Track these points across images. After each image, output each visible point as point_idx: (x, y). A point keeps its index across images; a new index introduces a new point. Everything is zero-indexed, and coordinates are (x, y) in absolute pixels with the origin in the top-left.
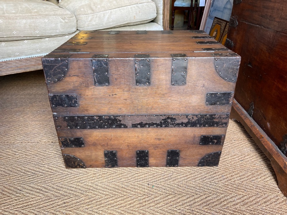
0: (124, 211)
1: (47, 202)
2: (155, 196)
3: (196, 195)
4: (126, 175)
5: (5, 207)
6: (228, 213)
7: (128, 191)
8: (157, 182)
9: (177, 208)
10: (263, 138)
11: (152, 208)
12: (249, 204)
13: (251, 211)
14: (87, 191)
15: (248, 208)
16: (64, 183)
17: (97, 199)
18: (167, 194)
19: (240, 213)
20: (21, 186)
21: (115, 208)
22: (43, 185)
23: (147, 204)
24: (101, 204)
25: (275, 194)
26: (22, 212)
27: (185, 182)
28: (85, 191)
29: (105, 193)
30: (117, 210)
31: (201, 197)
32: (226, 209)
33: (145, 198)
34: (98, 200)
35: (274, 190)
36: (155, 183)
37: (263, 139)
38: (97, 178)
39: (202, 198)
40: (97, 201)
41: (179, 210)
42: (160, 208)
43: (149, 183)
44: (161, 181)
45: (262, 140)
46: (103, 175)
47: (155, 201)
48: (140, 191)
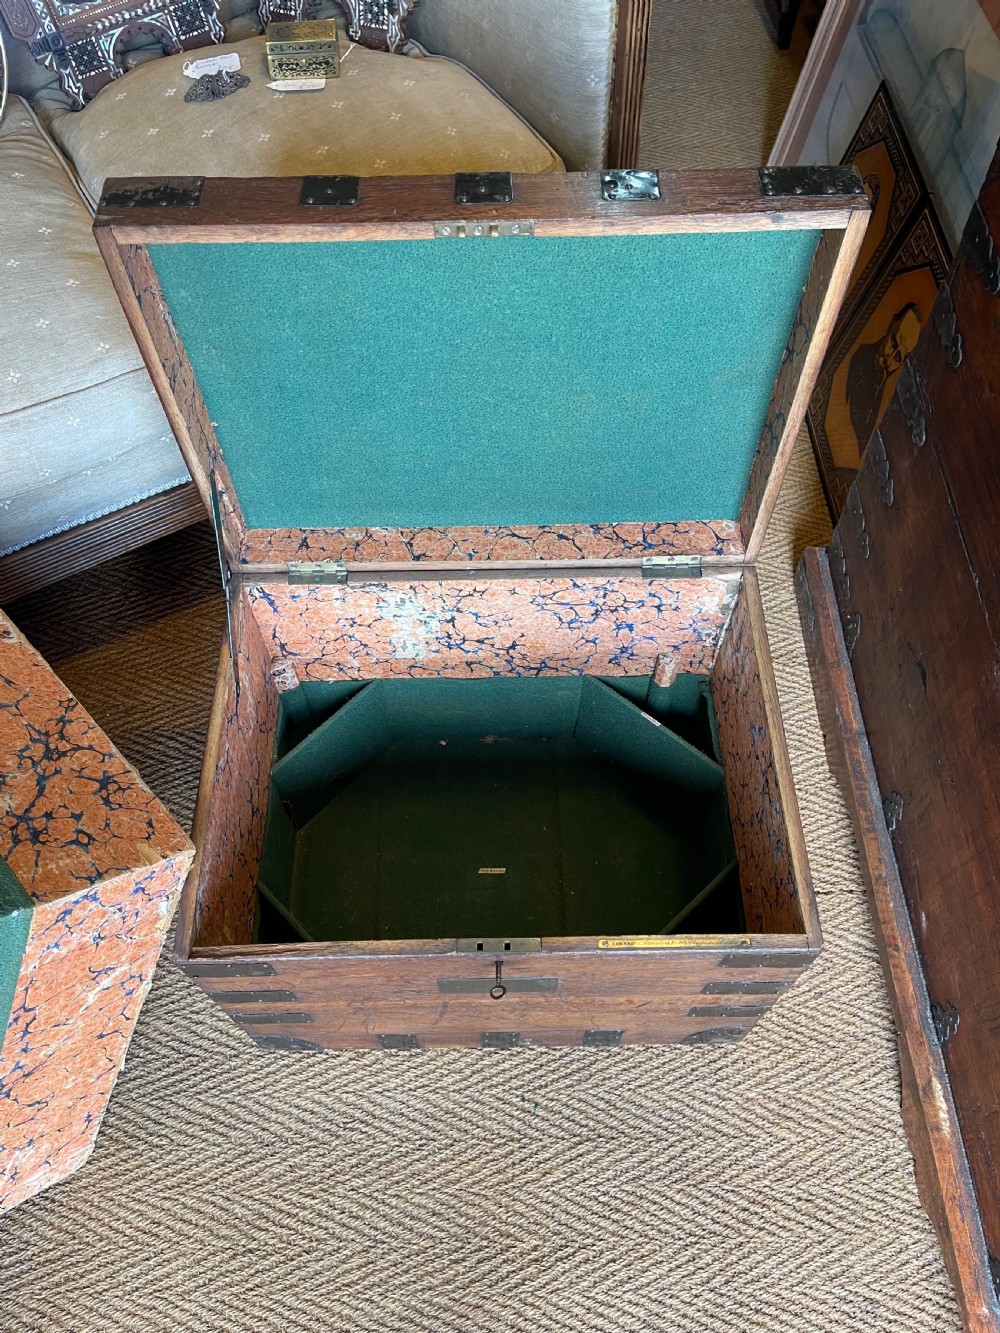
0: (456, 1196)
1: (243, 1166)
2: (541, 1143)
3: (658, 1141)
4: (455, 1061)
5: (132, 1187)
6: (735, 1208)
7: (463, 1124)
8: (547, 1090)
9: (599, 1187)
10: (897, 950)
11: (531, 1188)
12: (801, 1174)
13: (799, 1199)
14: (347, 1123)
15: (793, 1190)
16: (276, 1091)
17: (379, 1156)
18: (575, 1136)
19: (764, 1209)
20: (154, 1103)
21: (430, 1187)
22: (216, 1101)
23: (517, 1173)
24: (391, 1174)
25: (884, 1138)
26: (183, 1203)
27: (629, 1090)
28: (342, 1125)
29: (398, 1131)
30: (437, 1196)
31: (671, 1149)
32: (733, 1191)
33: (512, 1152)
34: (383, 1159)
35: (884, 1122)
36: (542, 1092)
37: (896, 953)
38: (371, 1075)
39: (672, 1152)
40: (381, 1164)
41: (604, 1194)
42: (553, 1188)
43: (526, 1095)
44: (561, 1085)
45: (893, 957)
46: (387, 1060)
47: (540, 1163)
48: (498, 1127)
